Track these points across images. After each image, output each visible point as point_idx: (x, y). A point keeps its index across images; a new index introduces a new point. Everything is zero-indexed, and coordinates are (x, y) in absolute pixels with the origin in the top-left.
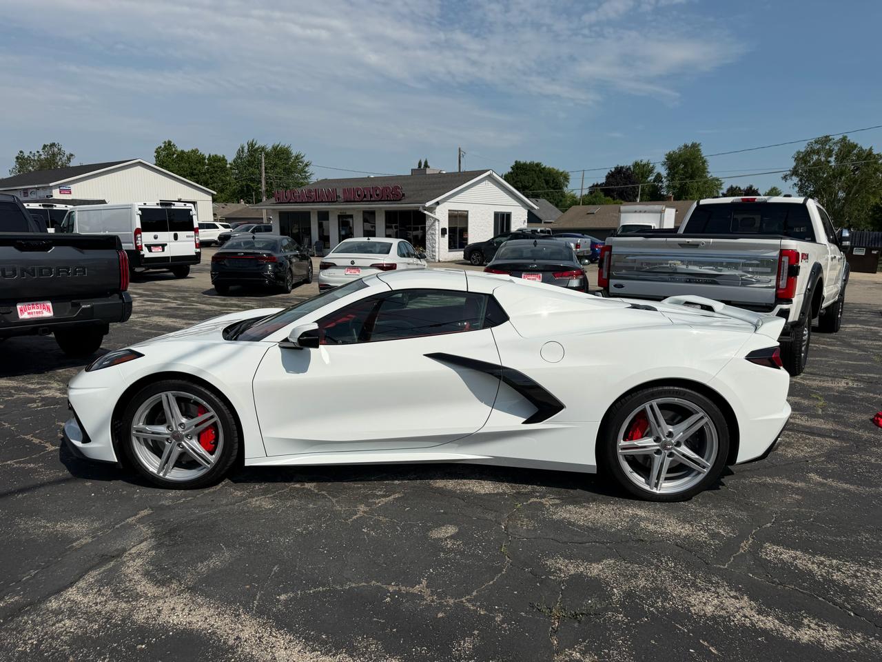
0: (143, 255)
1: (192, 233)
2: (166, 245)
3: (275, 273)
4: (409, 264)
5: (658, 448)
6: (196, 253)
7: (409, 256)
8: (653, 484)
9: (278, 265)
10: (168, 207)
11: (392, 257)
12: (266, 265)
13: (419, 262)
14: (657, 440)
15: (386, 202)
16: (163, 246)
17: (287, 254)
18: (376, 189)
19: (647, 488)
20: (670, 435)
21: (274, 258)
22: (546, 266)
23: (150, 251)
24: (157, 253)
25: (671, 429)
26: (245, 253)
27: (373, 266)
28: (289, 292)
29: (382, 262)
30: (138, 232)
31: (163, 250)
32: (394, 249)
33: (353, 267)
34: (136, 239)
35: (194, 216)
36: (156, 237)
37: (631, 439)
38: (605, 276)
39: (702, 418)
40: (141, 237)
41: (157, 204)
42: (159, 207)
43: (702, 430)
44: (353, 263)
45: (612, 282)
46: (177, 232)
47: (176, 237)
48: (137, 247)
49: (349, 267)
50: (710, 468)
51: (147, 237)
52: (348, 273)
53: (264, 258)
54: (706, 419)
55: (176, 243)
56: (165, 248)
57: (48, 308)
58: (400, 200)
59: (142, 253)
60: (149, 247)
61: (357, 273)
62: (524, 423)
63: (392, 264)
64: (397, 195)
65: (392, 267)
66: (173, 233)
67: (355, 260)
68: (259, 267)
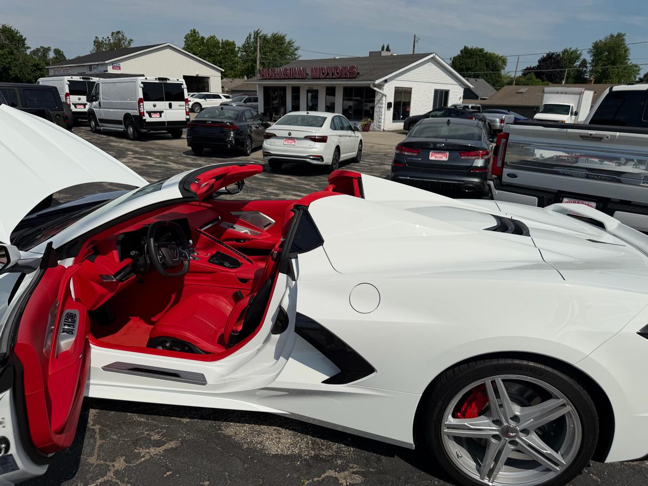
0: (145, 120)
1: (183, 103)
2: (163, 112)
3: (236, 140)
4: (340, 136)
5: (497, 433)
6: (186, 119)
7: (342, 129)
9: (238, 132)
10: (164, 82)
11: (325, 130)
12: (229, 132)
13: (353, 134)
14: (497, 422)
15: (344, 80)
16: (161, 113)
17: (248, 123)
18: (336, 68)
19: (477, 477)
20: (515, 418)
21: (235, 127)
23: (150, 116)
24: (156, 118)
25: (517, 410)
26: (212, 122)
27: (306, 138)
29: (314, 134)
30: (141, 101)
31: (161, 116)
32: (328, 123)
33: (290, 138)
34: (139, 107)
35: (185, 89)
36: (154, 106)
38: (499, 164)
39: (564, 405)
40: (143, 105)
41: (156, 79)
42: (158, 81)
43: (562, 420)
44: (290, 134)
45: (506, 171)
46: (172, 102)
47: (170, 106)
48: (140, 113)
49: (287, 138)
51: (148, 106)
52: (286, 143)
53: (228, 126)
54: (569, 408)
55: (170, 111)
56: (162, 114)
58: (355, 78)
59: (144, 118)
60: (150, 113)
61: (293, 143)
62: (325, 382)
63: (324, 137)
64: (353, 74)
65: (323, 139)
66: (168, 103)
67: (292, 132)
68: (224, 133)
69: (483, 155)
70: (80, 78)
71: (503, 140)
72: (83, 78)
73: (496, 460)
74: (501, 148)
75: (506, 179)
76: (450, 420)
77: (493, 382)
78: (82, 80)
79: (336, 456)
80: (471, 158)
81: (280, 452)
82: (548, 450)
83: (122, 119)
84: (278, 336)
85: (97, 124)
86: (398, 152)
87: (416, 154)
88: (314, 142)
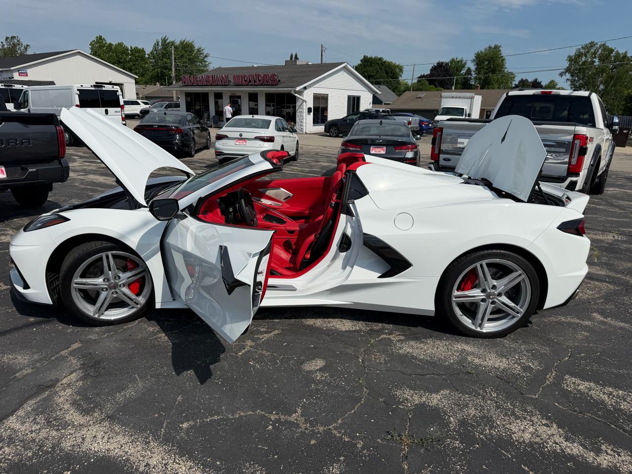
1: (119, 109)
3: (182, 142)
4: (284, 137)
5: (484, 297)
7: (284, 131)
8: (478, 324)
9: (184, 135)
10: (100, 89)
11: (271, 131)
12: (175, 135)
13: (291, 135)
14: (484, 291)
15: (266, 87)
17: (191, 127)
18: (258, 76)
19: (473, 327)
20: (494, 287)
21: (181, 130)
22: (389, 141)
25: (495, 283)
26: (158, 126)
27: (256, 138)
28: (192, 156)
29: (263, 135)
32: (273, 125)
33: (241, 138)
35: (120, 96)
37: (463, 290)
38: (436, 152)
39: (520, 275)
41: (91, 86)
42: (93, 89)
43: (519, 285)
44: (241, 135)
45: (442, 156)
46: (108, 108)
47: (107, 112)
49: (238, 139)
50: (523, 313)
52: (238, 143)
53: (173, 130)
54: (524, 276)
57: (2, 171)
58: (277, 85)
61: (245, 143)
62: (379, 277)
63: (272, 137)
64: (275, 81)
65: (271, 139)
66: (104, 109)
67: (242, 133)
68: (171, 137)
69: (412, 149)
70: (2, 85)
71: (439, 133)
72: (5, 85)
73: (482, 320)
74: (437, 140)
75: (442, 162)
76: (456, 293)
77: (481, 266)
78: (4, 87)
79: (384, 329)
80: (403, 151)
81: (347, 329)
82: (512, 304)
84: (344, 254)
86: (344, 148)
87: (359, 149)
88: (263, 142)
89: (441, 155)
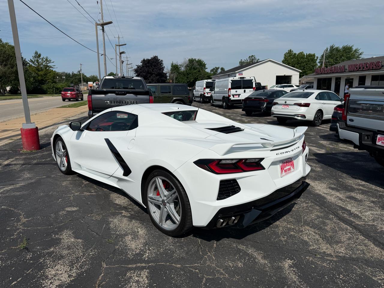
0: (231, 99)
1: (252, 89)
2: (240, 94)
4: (324, 104)
9: (269, 103)
10: (243, 79)
11: (309, 100)
12: (263, 103)
15: (371, 71)
16: (239, 95)
18: (366, 64)
21: (267, 100)
23: (234, 97)
24: (236, 98)
26: (254, 98)
27: (295, 104)
29: (300, 102)
30: (230, 89)
31: (239, 97)
32: (314, 96)
33: (286, 104)
34: (229, 92)
35: (253, 82)
36: (236, 92)
40: (230, 92)
41: (239, 78)
42: (239, 79)
44: (286, 102)
46: (245, 89)
47: (245, 91)
48: (229, 95)
49: (284, 105)
51: (233, 92)
52: (283, 107)
53: (263, 100)
55: (244, 94)
56: (240, 96)
58: (380, 69)
59: (230, 98)
60: (233, 96)
61: (287, 108)
63: (307, 104)
64: (378, 67)
66: (244, 90)
67: (287, 101)
68: (261, 104)
71: (348, 98)
72: (212, 80)
74: (346, 104)
83: (221, 99)
85: (213, 102)
86: (336, 111)
88: (300, 107)
89: (347, 116)
